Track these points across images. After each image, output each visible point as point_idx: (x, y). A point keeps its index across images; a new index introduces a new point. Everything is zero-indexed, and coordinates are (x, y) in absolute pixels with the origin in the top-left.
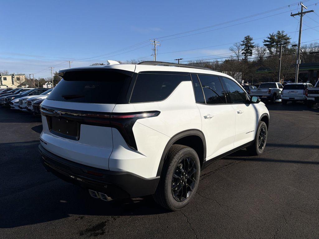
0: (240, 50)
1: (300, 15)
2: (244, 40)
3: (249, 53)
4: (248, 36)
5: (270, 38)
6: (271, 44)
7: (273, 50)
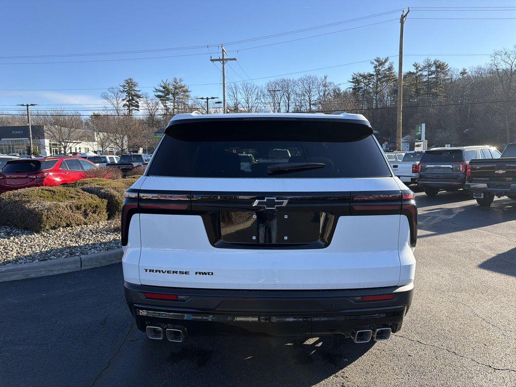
0: (121, 99)
1: (222, 62)
2: (125, 84)
3: (133, 106)
4: (130, 79)
5: (164, 88)
6: (166, 95)
7: (170, 104)
